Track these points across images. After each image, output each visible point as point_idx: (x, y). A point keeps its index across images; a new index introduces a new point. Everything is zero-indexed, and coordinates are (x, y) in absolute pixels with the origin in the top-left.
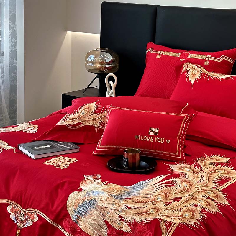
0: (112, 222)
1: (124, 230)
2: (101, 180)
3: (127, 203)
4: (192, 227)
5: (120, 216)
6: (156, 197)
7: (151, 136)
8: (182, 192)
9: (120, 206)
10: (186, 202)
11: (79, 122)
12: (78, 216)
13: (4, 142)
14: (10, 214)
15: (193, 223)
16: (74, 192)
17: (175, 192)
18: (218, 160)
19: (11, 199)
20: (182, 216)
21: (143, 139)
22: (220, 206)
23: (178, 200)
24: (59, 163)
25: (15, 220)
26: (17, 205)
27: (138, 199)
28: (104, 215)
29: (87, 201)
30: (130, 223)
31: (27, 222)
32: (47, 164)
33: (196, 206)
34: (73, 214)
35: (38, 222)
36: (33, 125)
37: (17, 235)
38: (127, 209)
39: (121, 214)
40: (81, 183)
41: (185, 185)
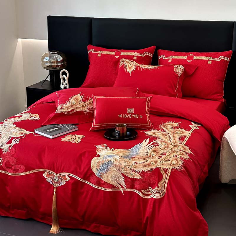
1: (136, 177)
2: (109, 147)
3: (134, 160)
4: (179, 170)
7: (129, 114)
9: (130, 163)
11: (72, 109)
13: (22, 129)
14: (47, 178)
16: (95, 158)
17: (161, 149)
20: (171, 164)
21: (124, 116)
23: (165, 154)
24: (73, 139)
26: (51, 171)
30: (140, 173)
31: (61, 182)
32: (65, 141)
33: (176, 156)
35: (70, 181)
36: (34, 114)
37: (55, 192)
38: (136, 164)
39: (132, 168)
40: (96, 151)
41: (164, 144)
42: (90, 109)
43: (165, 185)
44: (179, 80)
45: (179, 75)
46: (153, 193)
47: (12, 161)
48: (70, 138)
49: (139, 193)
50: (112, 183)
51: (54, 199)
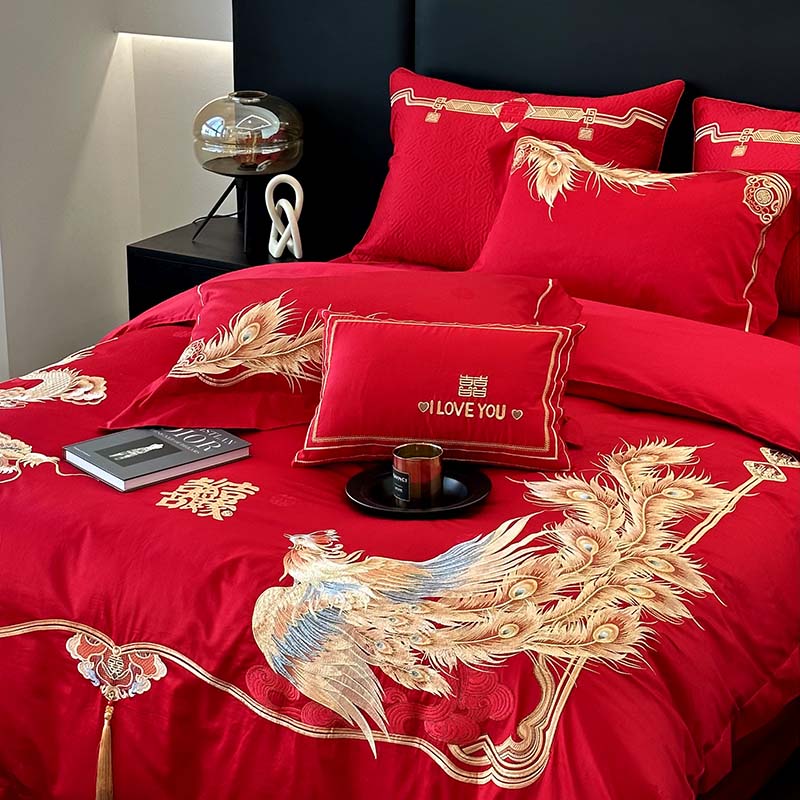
0: (395, 669)
1: (430, 688)
2: (341, 546)
3: (432, 613)
4: (622, 668)
5: (415, 651)
6: (510, 588)
7: (467, 400)
8: (580, 567)
9: (411, 622)
10: (595, 596)
11: (236, 363)
12: (290, 659)
13: (17, 442)
14: (79, 661)
15: (623, 656)
17: (561, 570)
18: (662, 457)
19: (76, 617)
20: (590, 638)
21: (442, 410)
22: (688, 598)
23: (573, 592)
24: (205, 500)
25: (95, 679)
26: (96, 633)
27: (462, 599)
28: (367, 652)
29: (313, 613)
30: (447, 669)
31: (134, 681)
32: (171, 506)
33: (625, 605)
34: (276, 652)
35: (169, 681)
36: (89, 377)
37: (106, 722)
38: (434, 631)
39: (418, 644)
40: (285, 559)
41: (585, 546)
42: (313, 368)
43: (547, 733)
46: (496, 764)
49: (441, 760)
50: (332, 704)
51: (102, 751)
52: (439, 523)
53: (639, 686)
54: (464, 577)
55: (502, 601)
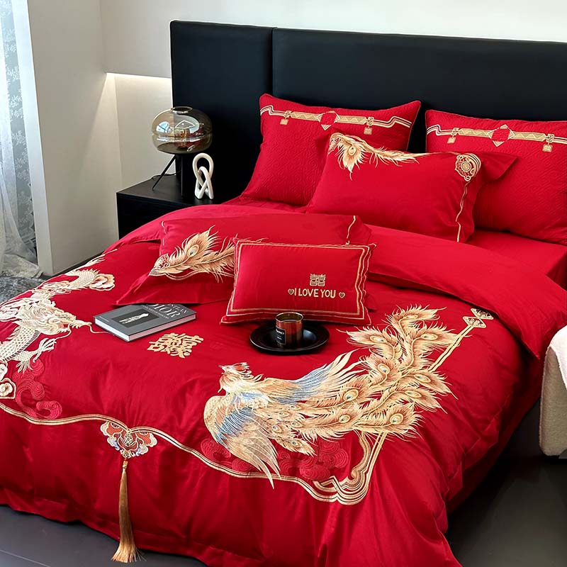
0: (283, 441)
1: (302, 451)
2: (251, 372)
3: (303, 409)
4: (406, 438)
5: (295, 431)
7: (315, 288)
10: (389, 398)
11: (187, 267)
12: (226, 435)
13: (68, 314)
14: (108, 437)
15: (406, 431)
16: (214, 397)
17: (371, 383)
19: (106, 412)
20: (388, 422)
21: (301, 293)
22: (438, 396)
23: (377, 396)
24: (174, 347)
25: (117, 446)
26: (117, 422)
28: (267, 431)
31: (139, 447)
32: (156, 350)
33: (405, 402)
35: (159, 447)
36: (104, 275)
37: (124, 470)
38: (304, 420)
39: (295, 427)
40: (221, 380)
41: (383, 369)
42: (230, 270)
43: (367, 475)
44: (465, 192)
45: (467, 179)
46: (339, 492)
47: (36, 390)
48: (167, 343)
49: (310, 490)
50: (249, 459)
51: (122, 486)
52: (303, 357)
53: (415, 447)
54: (319, 388)
55: (340, 402)
